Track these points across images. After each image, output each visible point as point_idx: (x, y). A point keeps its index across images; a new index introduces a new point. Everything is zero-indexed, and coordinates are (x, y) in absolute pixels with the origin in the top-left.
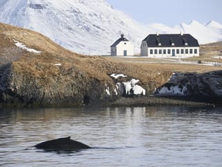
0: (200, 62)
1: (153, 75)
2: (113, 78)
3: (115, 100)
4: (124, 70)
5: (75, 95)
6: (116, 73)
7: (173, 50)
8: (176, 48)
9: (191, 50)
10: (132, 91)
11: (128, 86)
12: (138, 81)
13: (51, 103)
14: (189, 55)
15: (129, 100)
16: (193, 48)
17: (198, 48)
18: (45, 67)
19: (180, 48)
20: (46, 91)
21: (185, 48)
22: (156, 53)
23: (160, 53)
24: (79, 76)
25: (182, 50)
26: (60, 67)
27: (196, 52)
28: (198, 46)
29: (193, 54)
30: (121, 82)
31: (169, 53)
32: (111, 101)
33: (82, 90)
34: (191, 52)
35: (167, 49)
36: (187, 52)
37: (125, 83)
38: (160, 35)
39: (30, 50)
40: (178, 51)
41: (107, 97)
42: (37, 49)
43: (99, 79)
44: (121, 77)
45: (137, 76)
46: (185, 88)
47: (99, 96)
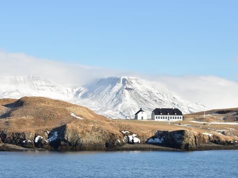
0: (180, 124)
1: (145, 132)
2: (123, 133)
3: (123, 145)
4: (129, 129)
5: (100, 142)
6: (125, 131)
7: (169, 117)
8: (170, 116)
9: (178, 117)
10: (133, 140)
11: (131, 138)
12: (136, 135)
13: (86, 146)
14: (177, 120)
15: (131, 146)
16: (179, 116)
17: (182, 116)
18: (85, 126)
19: (172, 116)
20: (84, 140)
21: (175, 116)
22: (159, 118)
23: (161, 118)
24: (103, 132)
25: (173, 117)
26: (93, 127)
27: (181, 118)
28: (182, 115)
29: (179, 119)
30: (127, 135)
31: (166, 118)
32: (120, 146)
33: (104, 139)
34: (178, 118)
35: (165, 116)
36: (176, 118)
37: (129, 136)
38: (162, 109)
39: (78, 117)
40: (171, 117)
41: (118, 144)
42: (81, 117)
43: (114, 134)
44: (127, 133)
45: (136, 132)
46: (162, 139)
47: (113, 143)
